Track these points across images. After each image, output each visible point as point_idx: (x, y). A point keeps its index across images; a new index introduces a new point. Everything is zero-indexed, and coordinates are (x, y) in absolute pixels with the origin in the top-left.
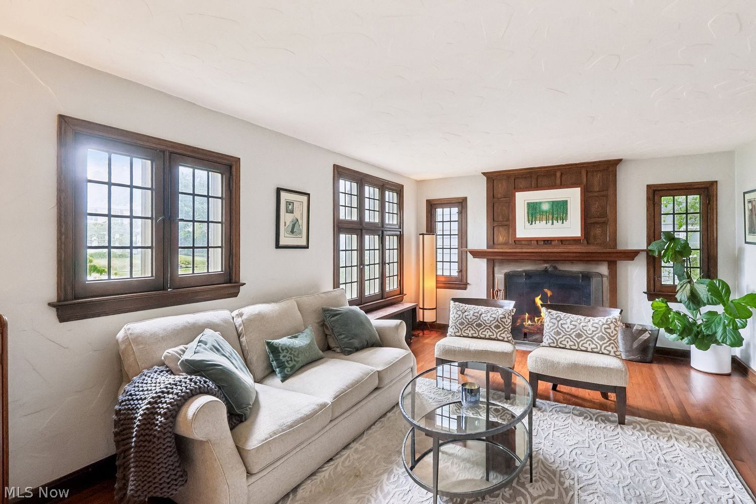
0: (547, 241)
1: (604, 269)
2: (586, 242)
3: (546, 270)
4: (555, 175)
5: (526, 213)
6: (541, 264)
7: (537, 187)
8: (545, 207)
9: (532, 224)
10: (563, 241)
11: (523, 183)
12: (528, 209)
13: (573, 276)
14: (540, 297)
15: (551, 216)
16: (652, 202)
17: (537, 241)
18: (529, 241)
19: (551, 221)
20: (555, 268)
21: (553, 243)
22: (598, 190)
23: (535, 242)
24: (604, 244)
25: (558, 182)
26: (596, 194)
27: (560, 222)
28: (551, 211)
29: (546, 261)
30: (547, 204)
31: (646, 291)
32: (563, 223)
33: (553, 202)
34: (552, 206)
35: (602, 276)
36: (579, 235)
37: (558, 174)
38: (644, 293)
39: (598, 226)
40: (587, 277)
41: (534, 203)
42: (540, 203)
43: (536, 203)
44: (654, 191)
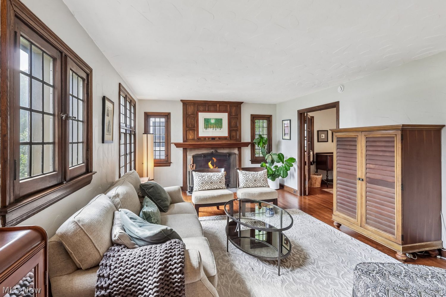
0: (213, 138)
1: (236, 151)
2: (229, 139)
3: (212, 153)
4: (217, 106)
5: (204, 124)
6: (210, 150)
7: (209, 111)
8: (213, 121)
9: (206, 130)
10: (220, 138)
11: (201, 108)
12: (205, 122)
13: (224, 155)
15: (215, 126)
16: (252, 122)
17: (209, 138)
18: (205, 138)
19: (215, 128)
20: (217, 151)
21: (216, 139)
22: (234, 115)
23: (208, 139)
24: (236, 140)
25: (218, 109)
26: (233, 117)
27: (219, 129)
28: (215, 123)
29: (212, 148)
30: (213, 120)
31: (250, 160)
32: (220, 129)
33: (216, 119)
34: (216, 122)
35: (235, 154)
36: (227, 135)
38: (250, 161)
39: (234, 131)
40: (230, 155)
41: (207, 119)
42: (210, 119)
43: (209, 119)
44: (253, 117)
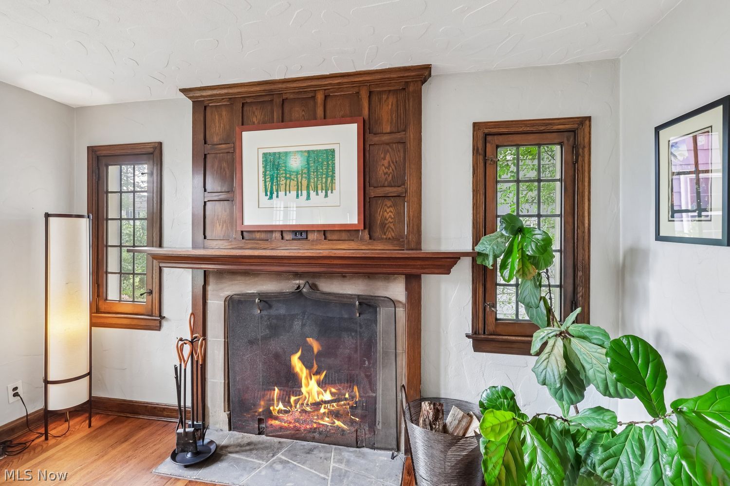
0: (300, 233)
1: (397, 290)
2: (367, 236)
3: (298, 291)
4: (314, 98)
5: (261, 175)
6: (289, 279)
7: (284, 122)
8: (296, 163)
9: (271, 198)
10: (326, 232)
11: (257, 115)
12: (265, 167)
13: (344, 301)
14: (299, 354)
15: (305, 182)
16: (481, 158)
17: (282, 232)
18: (267, 232)
19: (305, 193)
20: (314, 287)
21: (311, 236)
22: (388, 130)
23: (278, 235)
24: (398, 240)
25: (320, 112)
26: (385, 138)
27: (322, 194)
28: (305, 171)
29: (297, 275)
30: (298, 156)
31: (470, 332)
32: (326, 196)
33: (308, 152)
34: (308, 164)
35: (394, 303)
36: (356, 222)
37: (320, 97)
38: (468, 336)
39: (389, 203)
40: (369, 305)
41: (275, 154)
42: (286, 154)
43: (279, 153)
44: (486, 135)
